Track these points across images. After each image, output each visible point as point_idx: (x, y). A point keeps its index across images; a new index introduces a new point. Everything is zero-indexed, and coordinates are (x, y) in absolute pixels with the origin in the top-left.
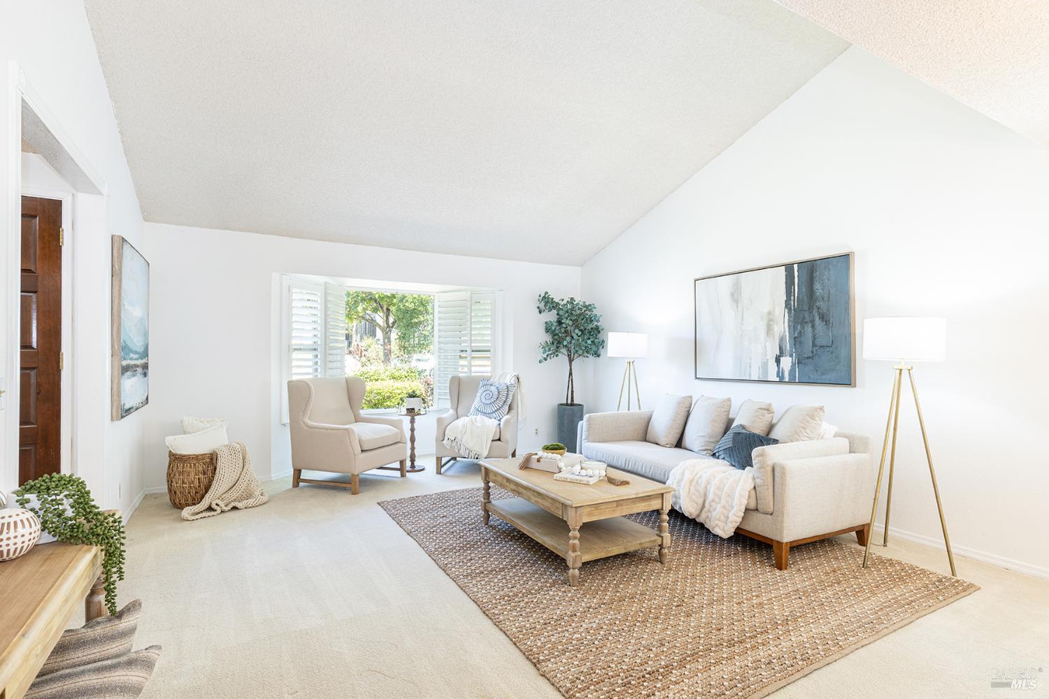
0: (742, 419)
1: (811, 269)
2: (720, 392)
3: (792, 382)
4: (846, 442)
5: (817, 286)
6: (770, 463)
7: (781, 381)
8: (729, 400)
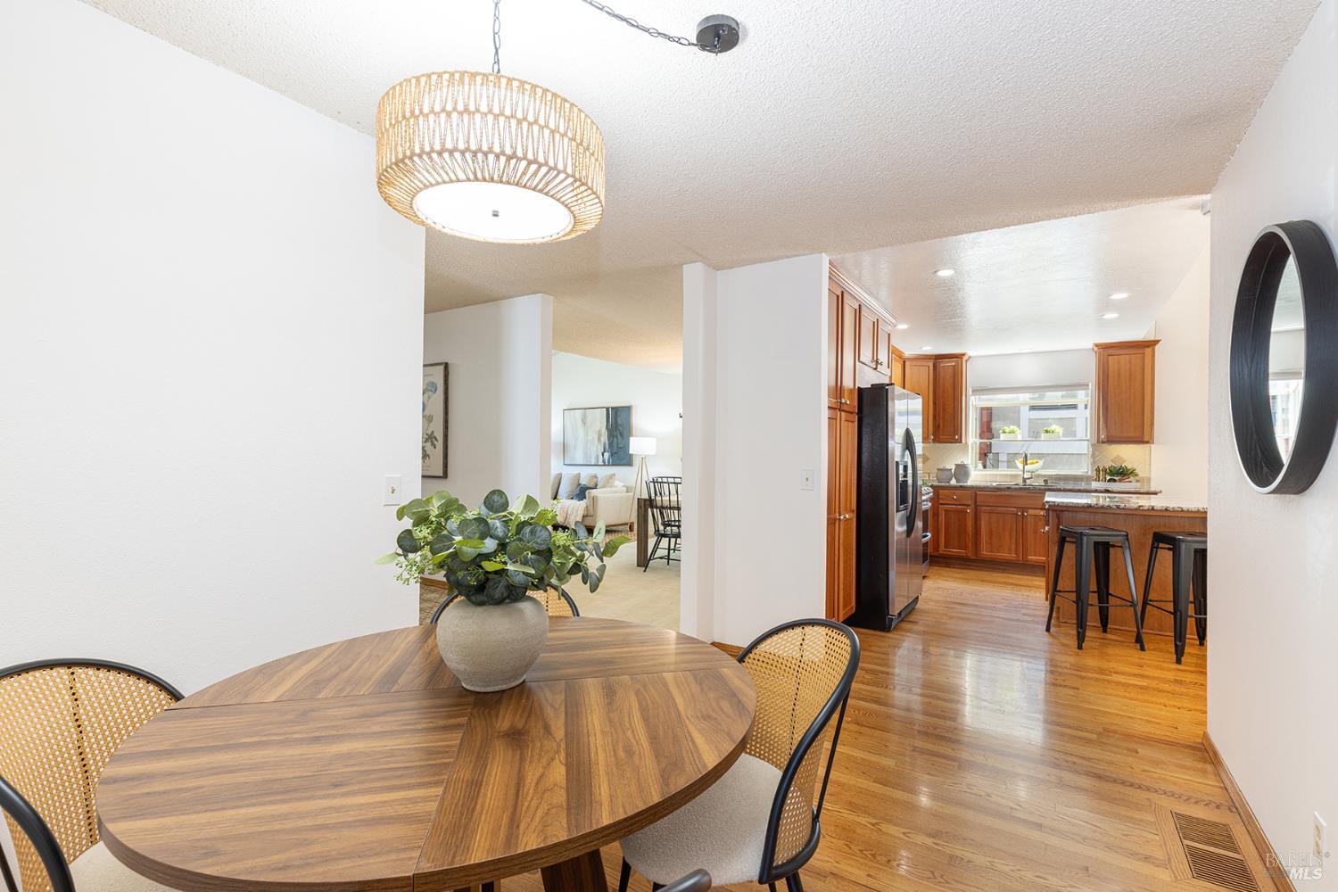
0: (584, 482)
1: (616, 410)
2: (574, 471)
3: (608, 465)
4: (625, 489)
5: (619, 419)
6: (592, 495)
7: (605, 465)
8: (579, 474)
